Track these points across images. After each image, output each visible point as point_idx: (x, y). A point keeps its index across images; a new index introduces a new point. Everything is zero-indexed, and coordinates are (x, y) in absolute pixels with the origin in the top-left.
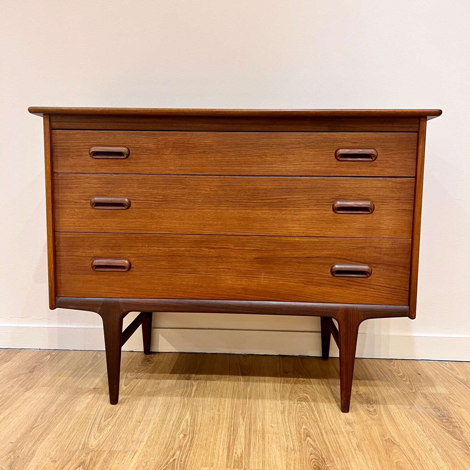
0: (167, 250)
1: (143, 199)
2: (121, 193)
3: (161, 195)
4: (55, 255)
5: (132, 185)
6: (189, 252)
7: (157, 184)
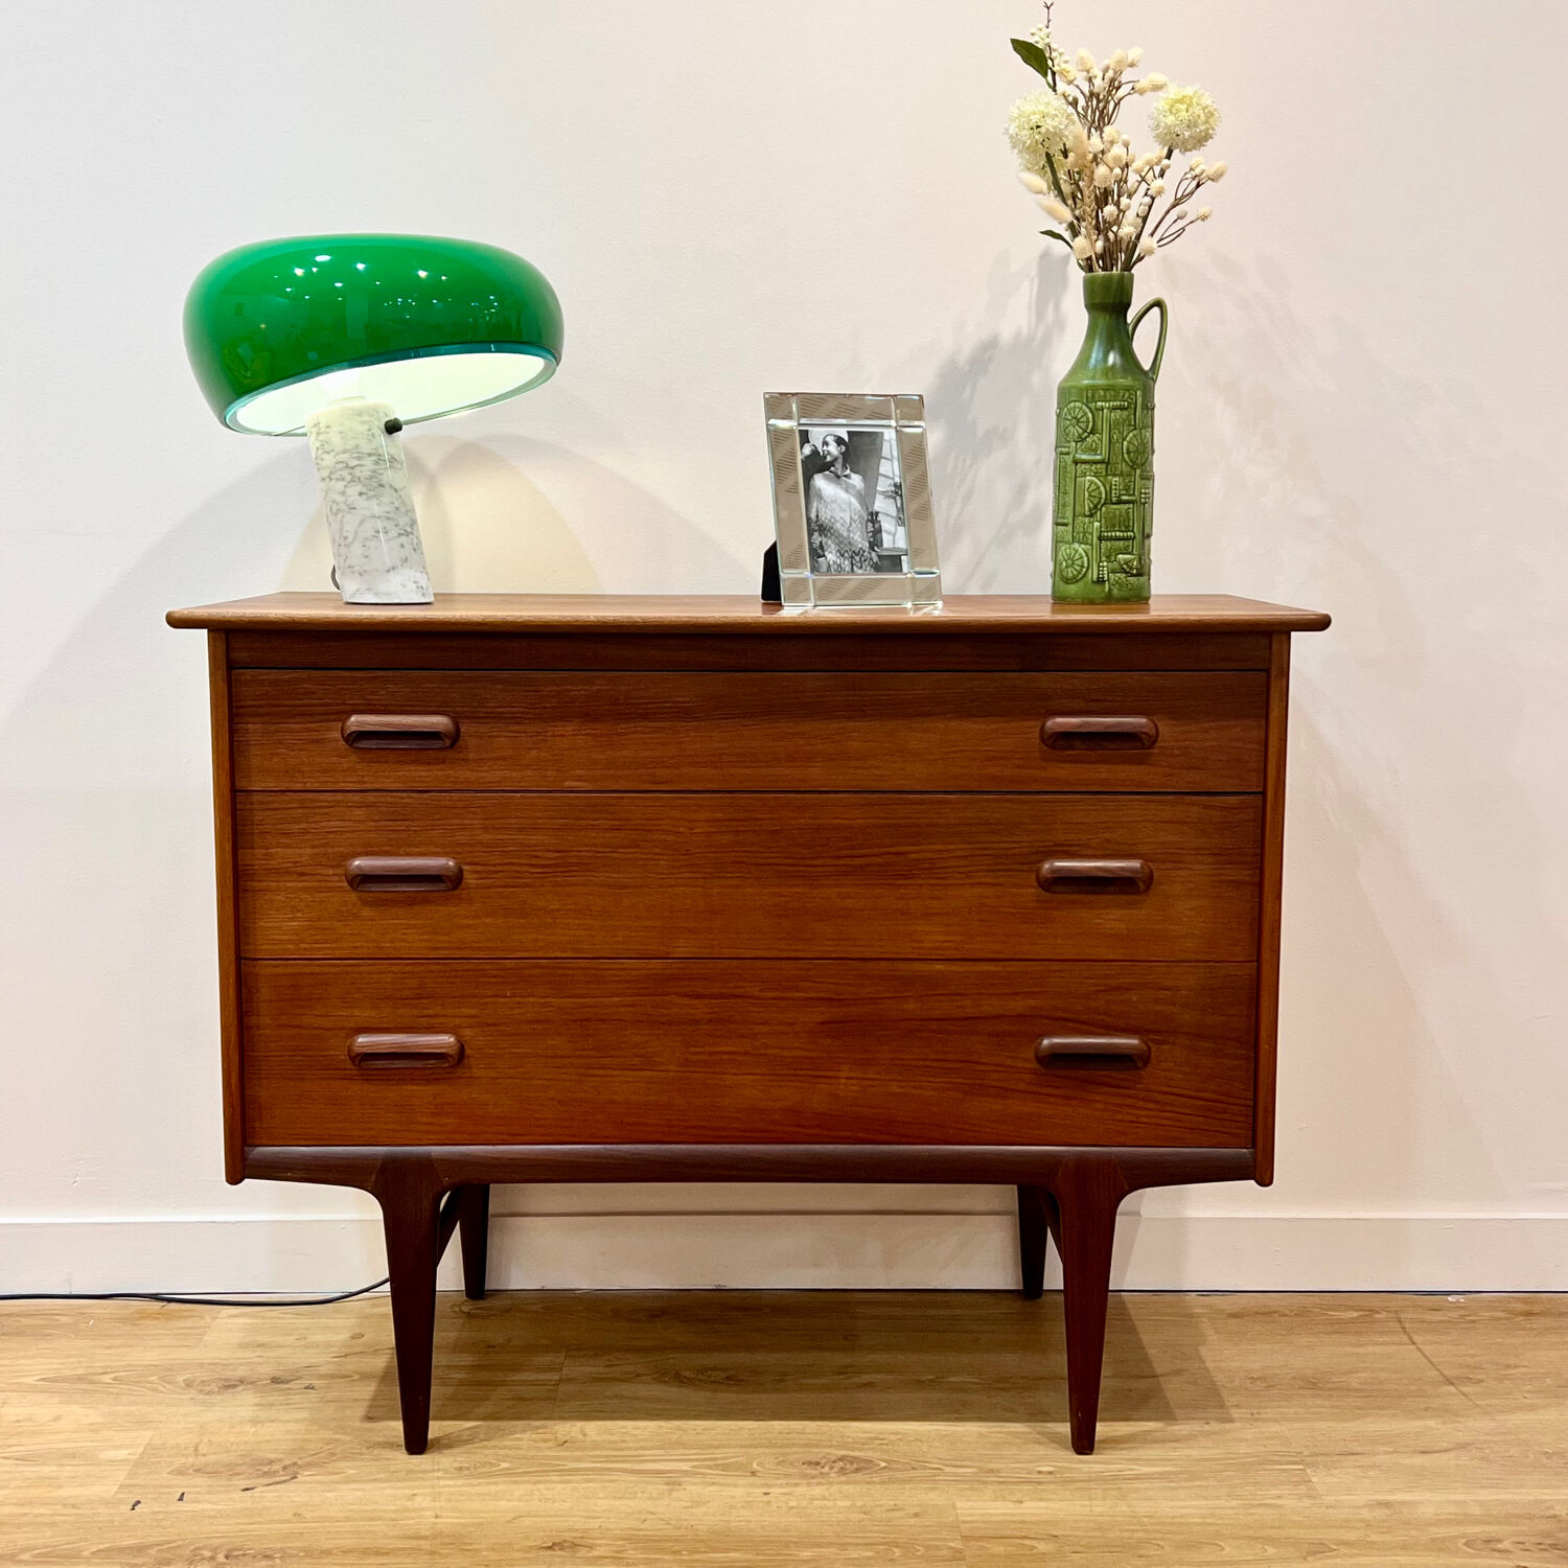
0: (569, 1005)
2: (436, 844)
4: (243, 1025)
5: (468, 822)
6: (631, 1009)
7: (539, 818)
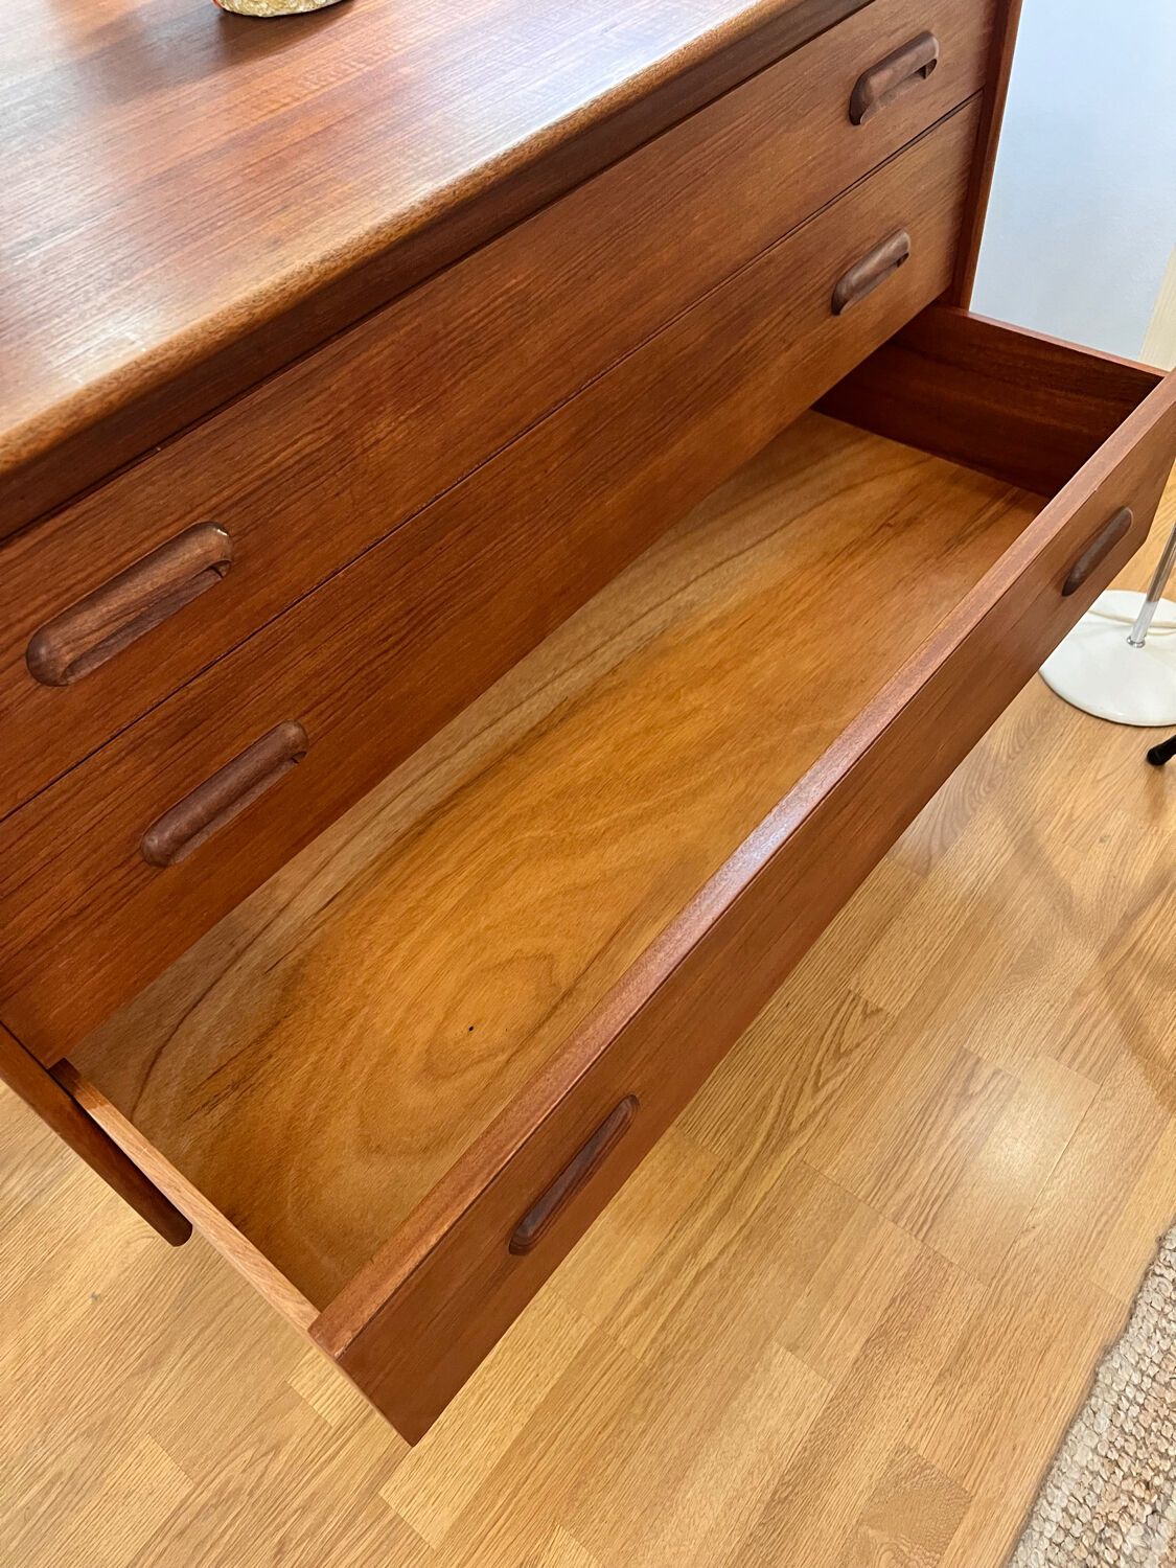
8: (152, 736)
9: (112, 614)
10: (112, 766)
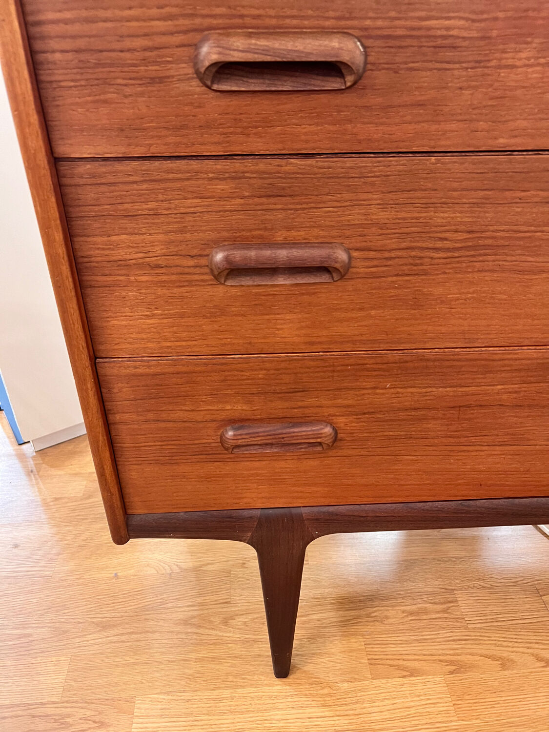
0: (451, 394)
1: (395, 246)
2: (319, 226)
3: (462, 228)
4: (107, 422)
5: (364, 196)
6: (514, 395)
7: (455, 190)
8: (250, 178)
9: (257, 47)
10: (217, 179)
